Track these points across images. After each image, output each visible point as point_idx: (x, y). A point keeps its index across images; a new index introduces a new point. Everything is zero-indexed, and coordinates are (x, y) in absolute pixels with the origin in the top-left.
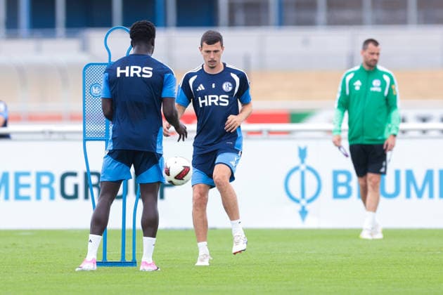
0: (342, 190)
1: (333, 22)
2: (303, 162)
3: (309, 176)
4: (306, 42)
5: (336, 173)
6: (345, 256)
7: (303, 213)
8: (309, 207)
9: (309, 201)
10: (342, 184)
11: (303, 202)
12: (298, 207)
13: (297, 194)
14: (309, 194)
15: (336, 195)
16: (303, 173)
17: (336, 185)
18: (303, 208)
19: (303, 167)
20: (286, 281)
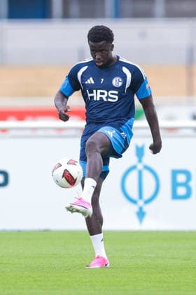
0: (181, 191)
1: (171, 14)
2: (140, 161)
3: (147, 175)
4: (143, 35)
5: (175, 173)
6: (185, 260)
7: (141, 214)
8: (146, 208)
9: (147, 202)
10: (182, 185)
11: (141, 203)
12: (135, 208)
13: (134, 194)
14: (147, 195)
15: (175, 196)
16: (140, 173)
17: (175, 185)
18: (141, 209)
19: (140, 167)
20: (124, 285)
